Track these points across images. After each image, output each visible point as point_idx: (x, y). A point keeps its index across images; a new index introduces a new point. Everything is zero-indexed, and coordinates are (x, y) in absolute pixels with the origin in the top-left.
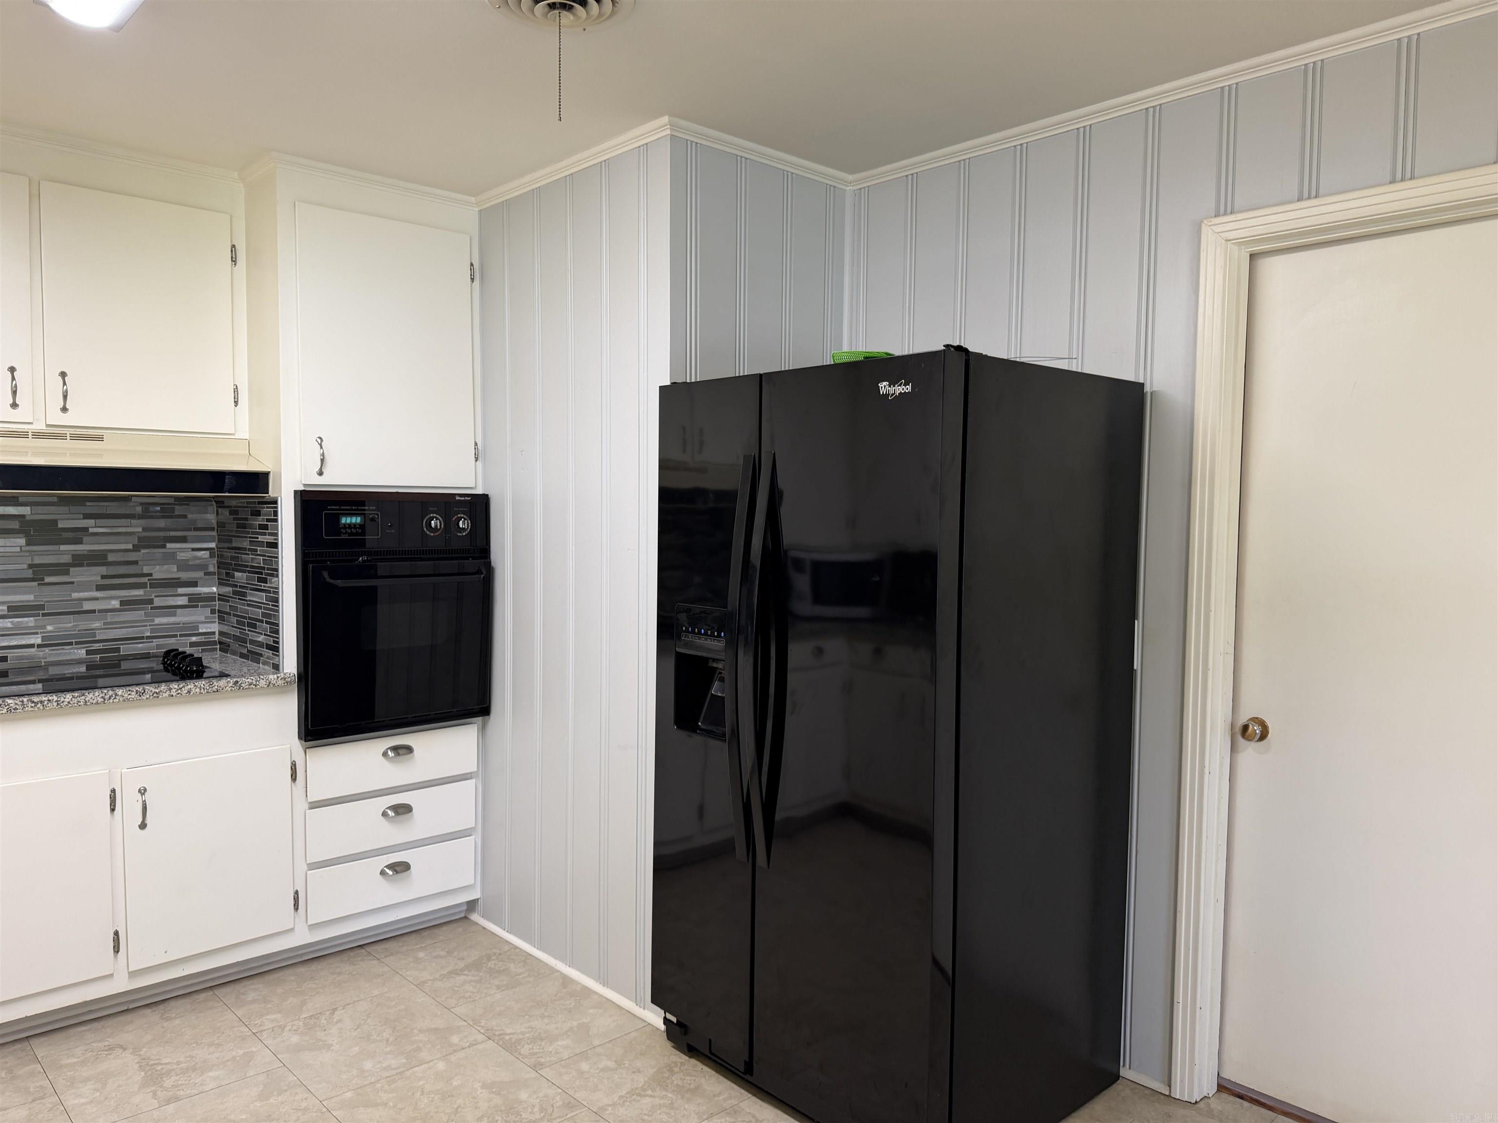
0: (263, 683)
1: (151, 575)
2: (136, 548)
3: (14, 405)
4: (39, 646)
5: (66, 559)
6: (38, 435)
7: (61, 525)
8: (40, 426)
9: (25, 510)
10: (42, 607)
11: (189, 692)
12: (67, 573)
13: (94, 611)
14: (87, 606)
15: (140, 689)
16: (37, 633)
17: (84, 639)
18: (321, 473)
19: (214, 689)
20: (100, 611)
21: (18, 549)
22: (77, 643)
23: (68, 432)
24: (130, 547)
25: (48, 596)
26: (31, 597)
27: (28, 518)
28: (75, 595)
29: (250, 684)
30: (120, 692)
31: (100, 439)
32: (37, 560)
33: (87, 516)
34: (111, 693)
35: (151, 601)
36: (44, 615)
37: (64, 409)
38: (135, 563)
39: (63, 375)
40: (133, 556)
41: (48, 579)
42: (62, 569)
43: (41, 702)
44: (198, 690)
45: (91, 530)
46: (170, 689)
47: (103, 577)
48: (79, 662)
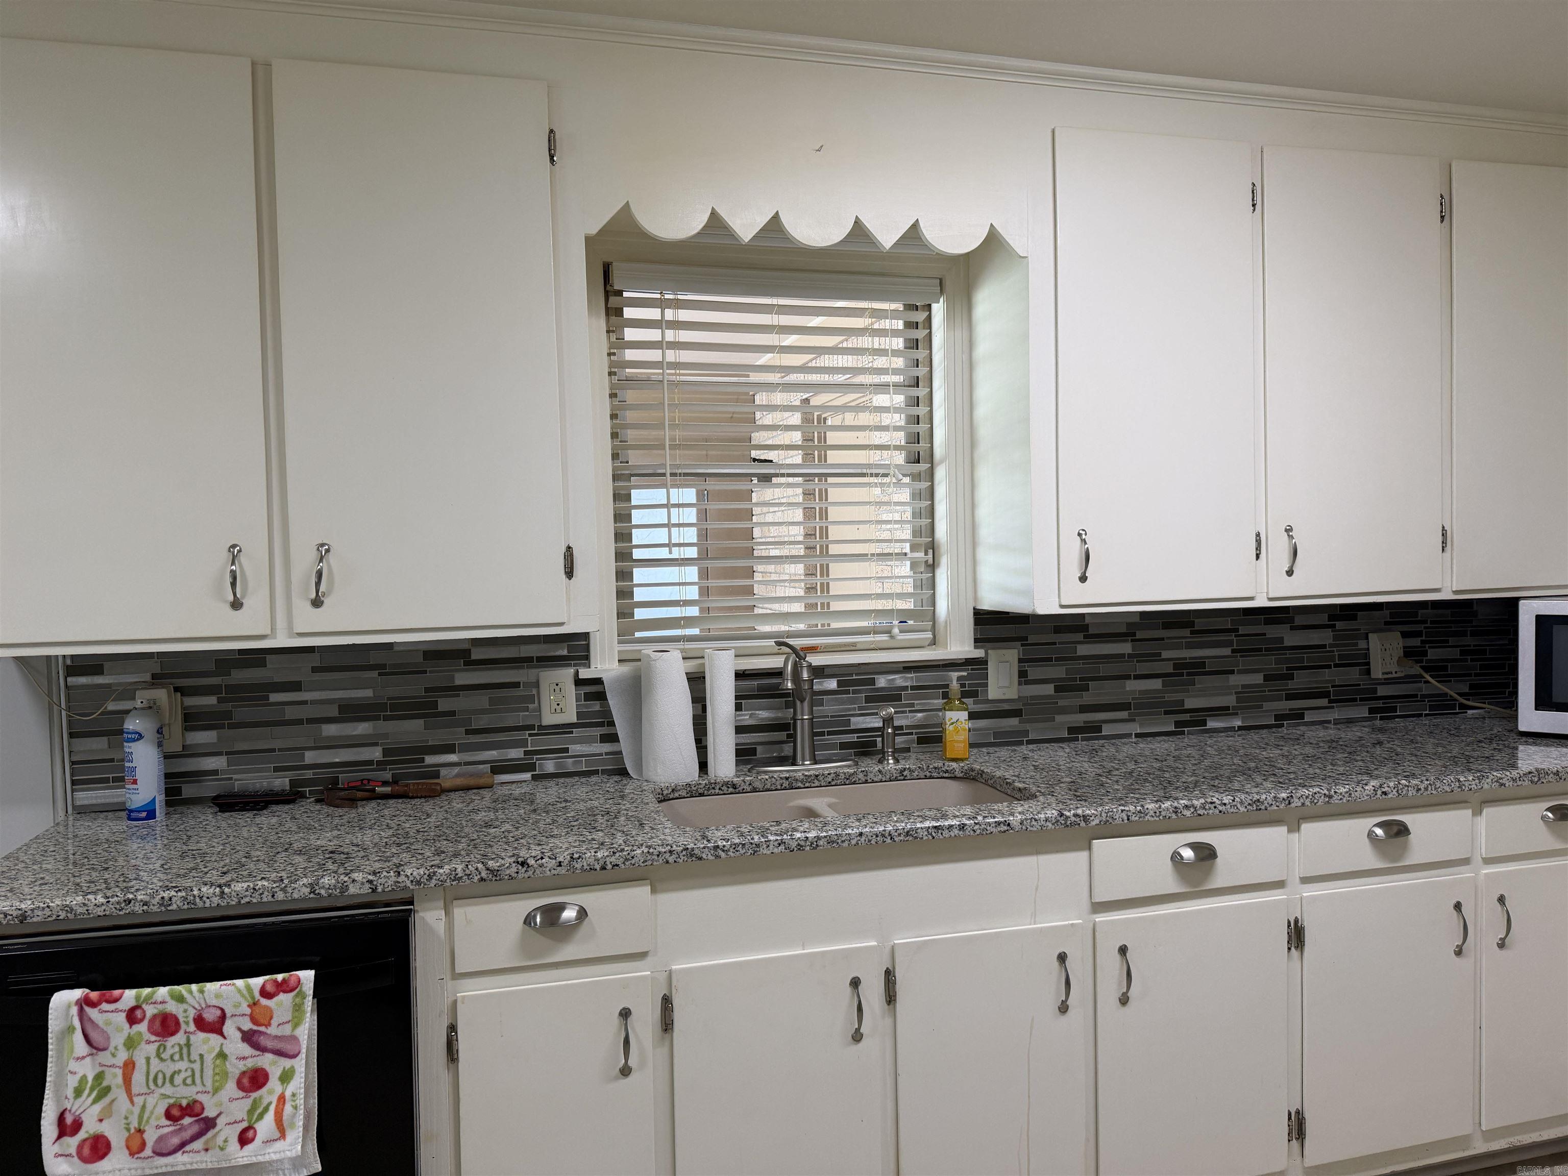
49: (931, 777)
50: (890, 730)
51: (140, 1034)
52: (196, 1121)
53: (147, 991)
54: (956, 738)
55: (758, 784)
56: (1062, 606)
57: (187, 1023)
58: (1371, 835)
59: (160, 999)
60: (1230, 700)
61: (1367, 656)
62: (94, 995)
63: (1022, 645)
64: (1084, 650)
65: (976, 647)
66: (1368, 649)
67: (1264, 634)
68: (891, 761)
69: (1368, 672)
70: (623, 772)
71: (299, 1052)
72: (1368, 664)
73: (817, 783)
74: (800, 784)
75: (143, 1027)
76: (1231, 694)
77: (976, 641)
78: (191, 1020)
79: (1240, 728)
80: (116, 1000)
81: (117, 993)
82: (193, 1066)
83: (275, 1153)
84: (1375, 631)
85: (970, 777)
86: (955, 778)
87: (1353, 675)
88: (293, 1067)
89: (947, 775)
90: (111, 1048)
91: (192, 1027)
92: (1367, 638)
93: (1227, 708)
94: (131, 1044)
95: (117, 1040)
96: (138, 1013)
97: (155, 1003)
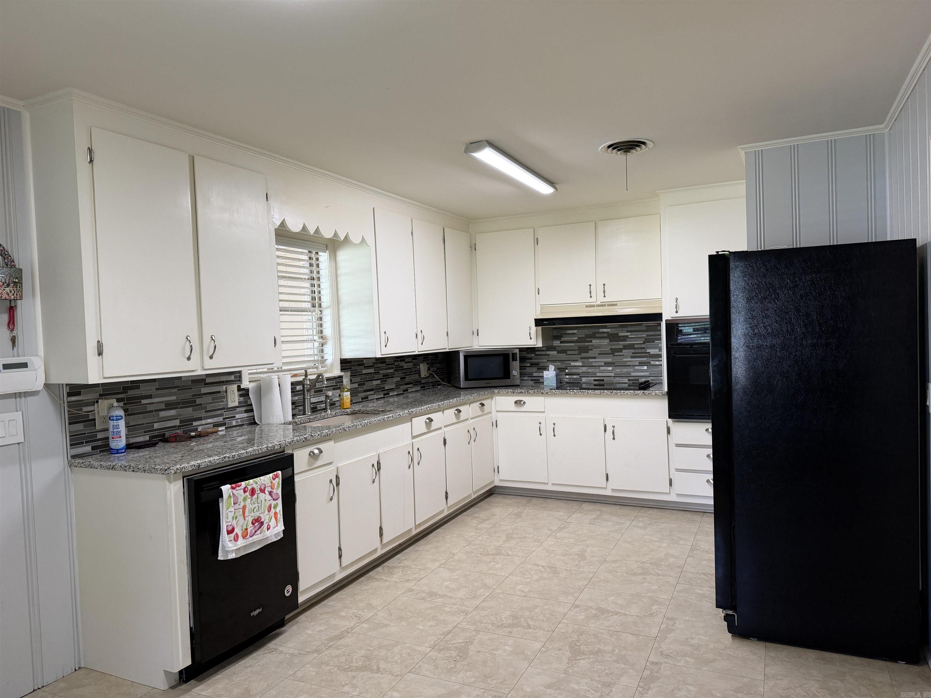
0: (653, 394)
1: (649, 353)
2: (644, 343)
3: (591, 297)
4: (613, 377)
5: (621, 347)
6: (598, 306)
7: (620, 334)
8: (598, 303)
9: (609, 330)
10: (614, 363)
11: (627, 394)
12: (622, 352)
13: (630, 366)
14: (628, 364)
15: (611, 391)
16: (613, 372)
17: (627, 375)
18: (677, 312)
19: (636, 394)
20: (632, 366)
21: (607, 343)
22: (625, 377)
23: (607, 303)
24: (642, 342)
25: (617, 359)
26: (611, 360)
27: (610, 333)
28: (624, 360)
29: (649, 393)
30: (605, 391)
31: (616, 305)
32: (613, 347)
33: (627, 332)
34: (603, 391)
35: (650, 363)
36: (615, 366)
37: (604, 296)
38: (644, 348)
39: (604, 285)
40: (643, 346)
41: (616, 354)
42: (620, 350)
43: (583, 392)
44: (630, 394)
45: (629, 336)
46: (621, 392)
47: (633, 353)
48: (626, 383)
49: (342, 415)
50: (328, 401)
51: (247, 496)
52: (259, 524)
53: (247, 482)
54: (347, 401)
55: (302, 421)
56: (382, 355)
57: (257, 491)
58: (455, 413)
59: (251, 484)
60: (393, 386)
61: (419, 371)
62: (233, 485)
63: (351, 371)
64: (364, 371)
65: (341, 372)
66: (420, 369)
67: (400, 365)
68: (329, 411)
69: (420, 376)
70: (255, 423)
71: (279, 497)
72: (420, 373)
73: (316, 420)
74: (312, 420)
75: (248, 494)
76: (393, 384)
77: (341, 369)
78: (259, 489)
79: (396, 395)
80: (240, 486)
81: (239, 483)
82: (258, 505)
83: (276, 531)
84: (421, 363)
85: (353, 413)
86: (348, 414)
87: (416, 377)
88: (277, 503)
89: (346, 414)
90: (239, 503)
91: (259, 492)
92: (419, 365)
93: (393, 389)
94: (245, 499)
95: (241, 499)
96: (246, 489)
97: (250, 485)
